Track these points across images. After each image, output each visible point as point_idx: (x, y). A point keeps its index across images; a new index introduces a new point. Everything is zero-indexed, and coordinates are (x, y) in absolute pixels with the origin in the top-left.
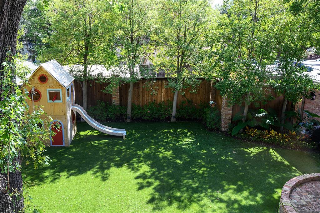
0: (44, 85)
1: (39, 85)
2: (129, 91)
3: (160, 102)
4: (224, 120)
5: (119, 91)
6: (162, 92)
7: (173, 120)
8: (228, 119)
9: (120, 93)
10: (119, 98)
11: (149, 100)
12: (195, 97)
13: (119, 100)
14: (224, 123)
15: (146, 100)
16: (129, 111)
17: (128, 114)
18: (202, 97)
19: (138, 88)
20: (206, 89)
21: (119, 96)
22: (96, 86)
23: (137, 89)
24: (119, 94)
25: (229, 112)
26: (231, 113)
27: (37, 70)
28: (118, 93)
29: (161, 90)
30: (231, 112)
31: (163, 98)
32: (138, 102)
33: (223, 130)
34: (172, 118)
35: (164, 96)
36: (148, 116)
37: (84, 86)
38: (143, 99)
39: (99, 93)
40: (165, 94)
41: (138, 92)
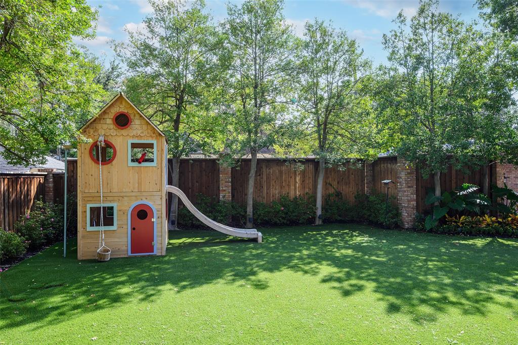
0: (124, 132)
1: (113, 133)
2: (250, 175)
3: (294, 197)
4: (406, 210)
5: (230, 180)
6: (296, 182)
7: (318, 222)
8: (412, 208)
9: (232, 182)
10: (230, 190)
11: (277, 195)
12: (344, 188)
13: (230, 194)
14: (406, 214)
15: (272, 195)
16: (250, 210)
17: (249, 215)
18: (353, 189)
19: (260, 175)
20: (358, 177)
21: (230, 188)
22: (192, 173)
23: (258, 177)
24: (230, 184)
25: (412, 196)
26: (415, 198)
27: (112, 102)
28: (228, 182)
29: (295, 179)
30: (415, 196)
31: (299, 191)
32: (260, 197)
33: (407, 226)
34: (317, 219)
35: (298, 187)
36: (281, 217)
37: (174, 170)
38: (267, 193)
39: (197, 184)
40: (301, 184)
41: (261, 182)
